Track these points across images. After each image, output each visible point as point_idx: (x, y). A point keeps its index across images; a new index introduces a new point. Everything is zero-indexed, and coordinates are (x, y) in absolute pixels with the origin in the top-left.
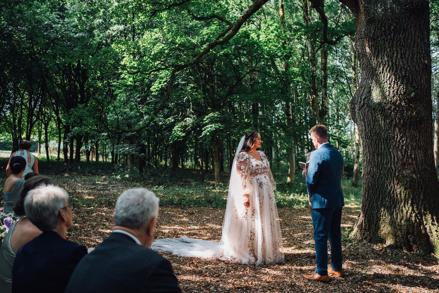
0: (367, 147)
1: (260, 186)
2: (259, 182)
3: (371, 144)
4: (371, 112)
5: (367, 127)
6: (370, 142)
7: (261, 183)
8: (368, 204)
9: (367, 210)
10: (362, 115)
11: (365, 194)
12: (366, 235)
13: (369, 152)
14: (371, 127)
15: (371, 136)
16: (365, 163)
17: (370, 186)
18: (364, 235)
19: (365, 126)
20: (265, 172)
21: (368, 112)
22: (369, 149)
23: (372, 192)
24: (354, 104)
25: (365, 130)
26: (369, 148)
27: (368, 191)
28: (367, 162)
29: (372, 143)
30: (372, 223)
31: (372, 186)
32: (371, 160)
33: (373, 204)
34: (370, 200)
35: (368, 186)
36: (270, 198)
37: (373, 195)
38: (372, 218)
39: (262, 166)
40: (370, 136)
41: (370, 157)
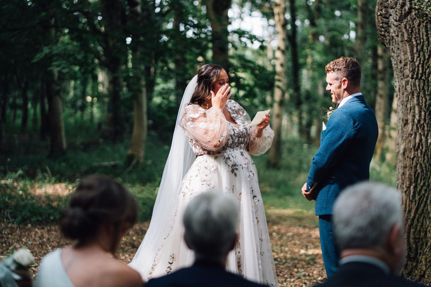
0: (415, 94)
1: (233, 171)
2: (230, 163)
3: (423, 89)
4: (426, 27)
5: (416, 55)
6: (422, 85)
7: (235, 165)
8: (414, 207)
9: (413, 220)
10: (407, 31)
11: (409, 187)
12: (409, 268)
13: (418, 104)
14: (424, 57)
15: (424, 73)
16: (410, 126)
17: (419, 171)
18: (405, 269)
19: (412, 54)
20: (242, 143)
21: (419, 25)
22: (418, 100)
23: (424, 184)
24: (385, 7)
25: (412, 61)
26: (418, 96)
27: (416, 181)
28: (413, 125)
29: (426, 88)
30: (422, 245)
31: (422, 171)
32: (422, 122)
33: (424, 206)
34: (420, 199)
35: (415, 173)
36: (254, 197)
37: (426, 191)
38: (422, 234)
39: (233, 130)
40: (422, 74)
41: (420, 115)
